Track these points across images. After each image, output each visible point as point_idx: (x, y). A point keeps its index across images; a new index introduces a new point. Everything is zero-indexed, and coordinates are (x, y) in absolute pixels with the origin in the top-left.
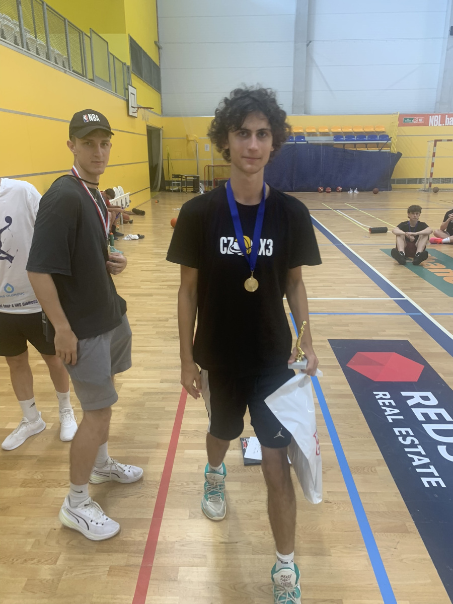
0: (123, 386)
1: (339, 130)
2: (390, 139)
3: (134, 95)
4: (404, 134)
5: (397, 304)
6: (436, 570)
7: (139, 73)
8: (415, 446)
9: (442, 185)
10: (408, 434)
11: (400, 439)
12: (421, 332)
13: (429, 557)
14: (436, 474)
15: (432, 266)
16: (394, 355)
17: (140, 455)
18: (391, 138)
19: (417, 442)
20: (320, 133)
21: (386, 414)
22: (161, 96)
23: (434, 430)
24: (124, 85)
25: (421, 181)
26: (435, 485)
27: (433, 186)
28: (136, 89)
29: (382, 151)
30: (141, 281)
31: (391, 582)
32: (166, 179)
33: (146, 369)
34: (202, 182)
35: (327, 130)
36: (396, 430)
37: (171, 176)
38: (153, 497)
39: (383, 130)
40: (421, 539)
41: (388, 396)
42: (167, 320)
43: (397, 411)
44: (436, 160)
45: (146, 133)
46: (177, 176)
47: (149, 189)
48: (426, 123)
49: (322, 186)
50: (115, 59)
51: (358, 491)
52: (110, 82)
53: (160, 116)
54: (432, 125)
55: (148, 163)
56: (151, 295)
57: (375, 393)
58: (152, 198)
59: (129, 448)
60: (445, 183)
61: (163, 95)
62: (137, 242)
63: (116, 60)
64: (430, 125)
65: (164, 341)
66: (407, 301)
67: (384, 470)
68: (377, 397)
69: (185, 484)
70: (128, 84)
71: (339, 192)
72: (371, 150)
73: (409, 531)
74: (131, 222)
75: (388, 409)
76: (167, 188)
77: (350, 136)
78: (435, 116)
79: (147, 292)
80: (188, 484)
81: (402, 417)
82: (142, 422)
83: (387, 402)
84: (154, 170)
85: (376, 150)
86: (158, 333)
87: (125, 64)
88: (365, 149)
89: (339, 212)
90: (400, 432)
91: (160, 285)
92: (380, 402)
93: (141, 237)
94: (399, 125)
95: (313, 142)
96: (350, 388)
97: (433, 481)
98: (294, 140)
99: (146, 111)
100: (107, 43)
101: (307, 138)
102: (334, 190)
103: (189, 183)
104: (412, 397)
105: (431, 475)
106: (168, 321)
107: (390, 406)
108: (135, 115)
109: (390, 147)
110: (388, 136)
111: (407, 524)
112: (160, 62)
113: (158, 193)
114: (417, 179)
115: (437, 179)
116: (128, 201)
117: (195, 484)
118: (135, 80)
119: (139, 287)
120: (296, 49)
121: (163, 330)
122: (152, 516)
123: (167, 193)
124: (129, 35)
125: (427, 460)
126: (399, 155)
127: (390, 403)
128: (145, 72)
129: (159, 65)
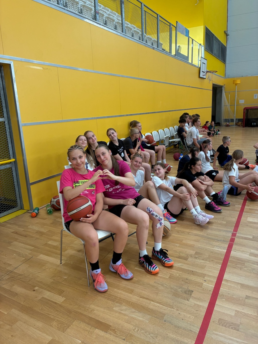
3: (205, 64)
7: (211, 50)
24: (198, 58)
28: (207, 60)
45: (212, 89)
50: (193, 41)
52: (188, 56)
53: (224, 78)
55: (211, 108)
61: (226, 64)
70: (201, 57)
100: (189, 31)
108: (205, 77)
112: (227, 44)
124: (206, 26)
128: (215, 50)
129: (226, 46)
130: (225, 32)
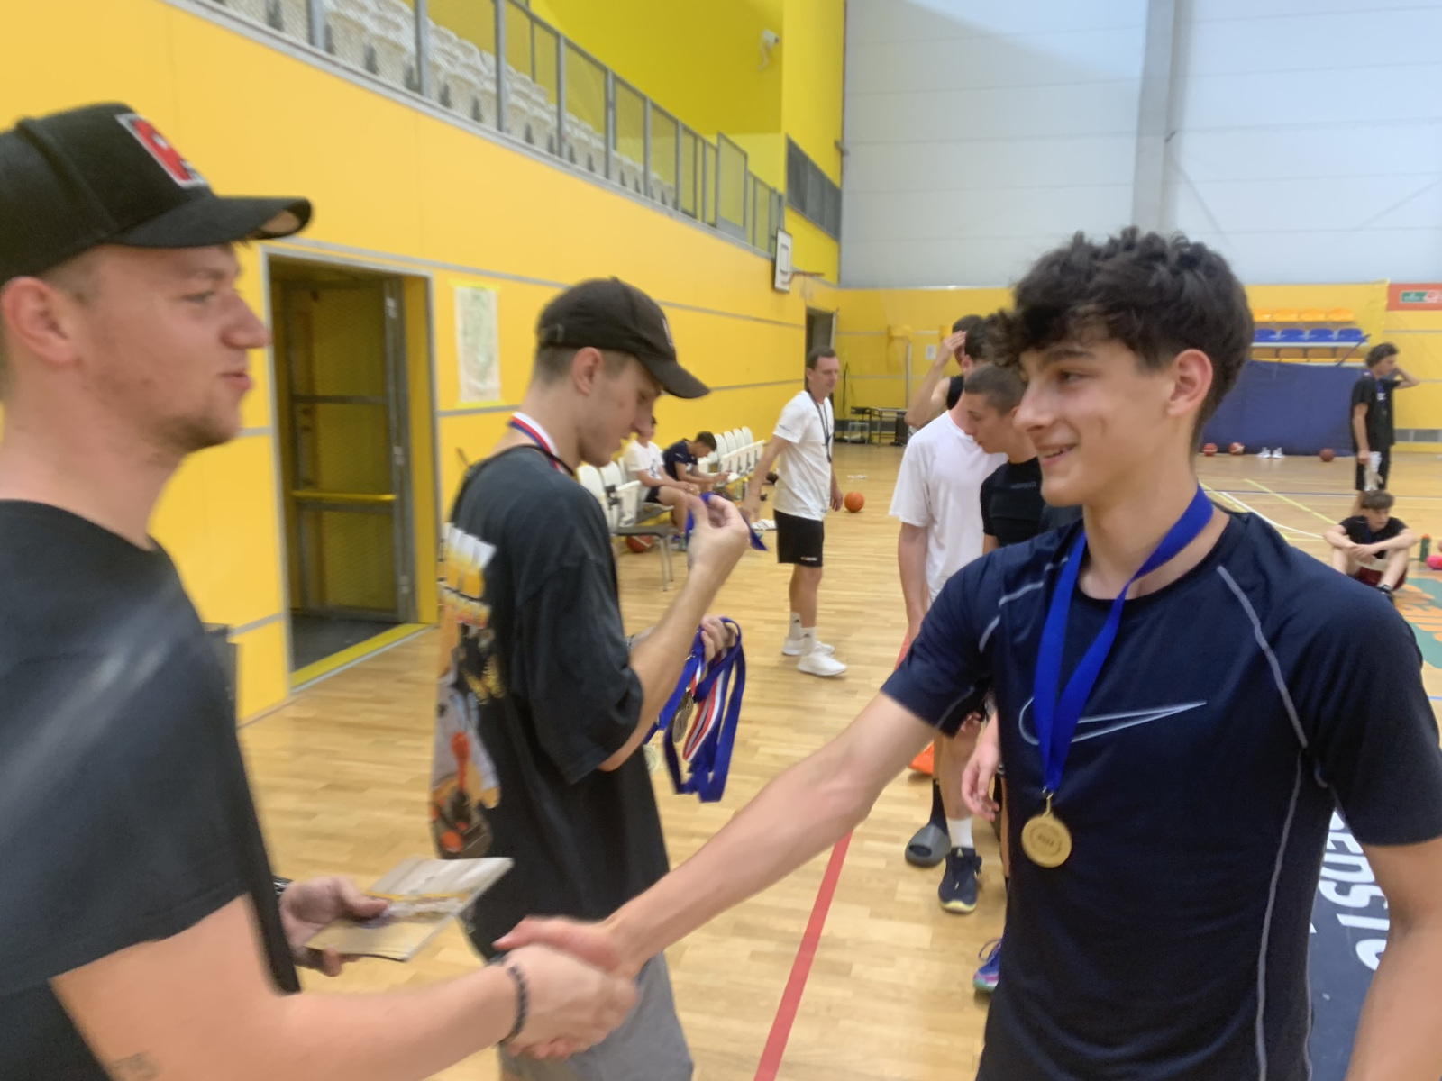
2: (1365, 339)
3: (787, 248)
4: (1403, 328)
18: (1369, 335)
22: (840, 248)
28: (791, 236)
29: (1345, 364)
37: (848, 410)
39: (1349, 317)
45: (802, 321)
46: (862, 411)
52: (744, 225)
53: (835, 287)
61: (842, 242)
63: (758, 184)
70: (777, 228)
71: (1237, 454)
72: (1315, 362)
85: (1331, 362)
87: (773, 191)
88: (1302, 361)
89: (1227, 497)
94: (1388, 309)
100: (746, 156)
102: (1225, 449)
103: (885, 426)
108: (786, 288)
110: (1359, 332)
112: (841, 181)
114: (1436, 431)
118: (792, 221)
120: (1140, 150)
124: (787, 136)
128: (811, 203)
129: (841, 186)
130: (836, 144)
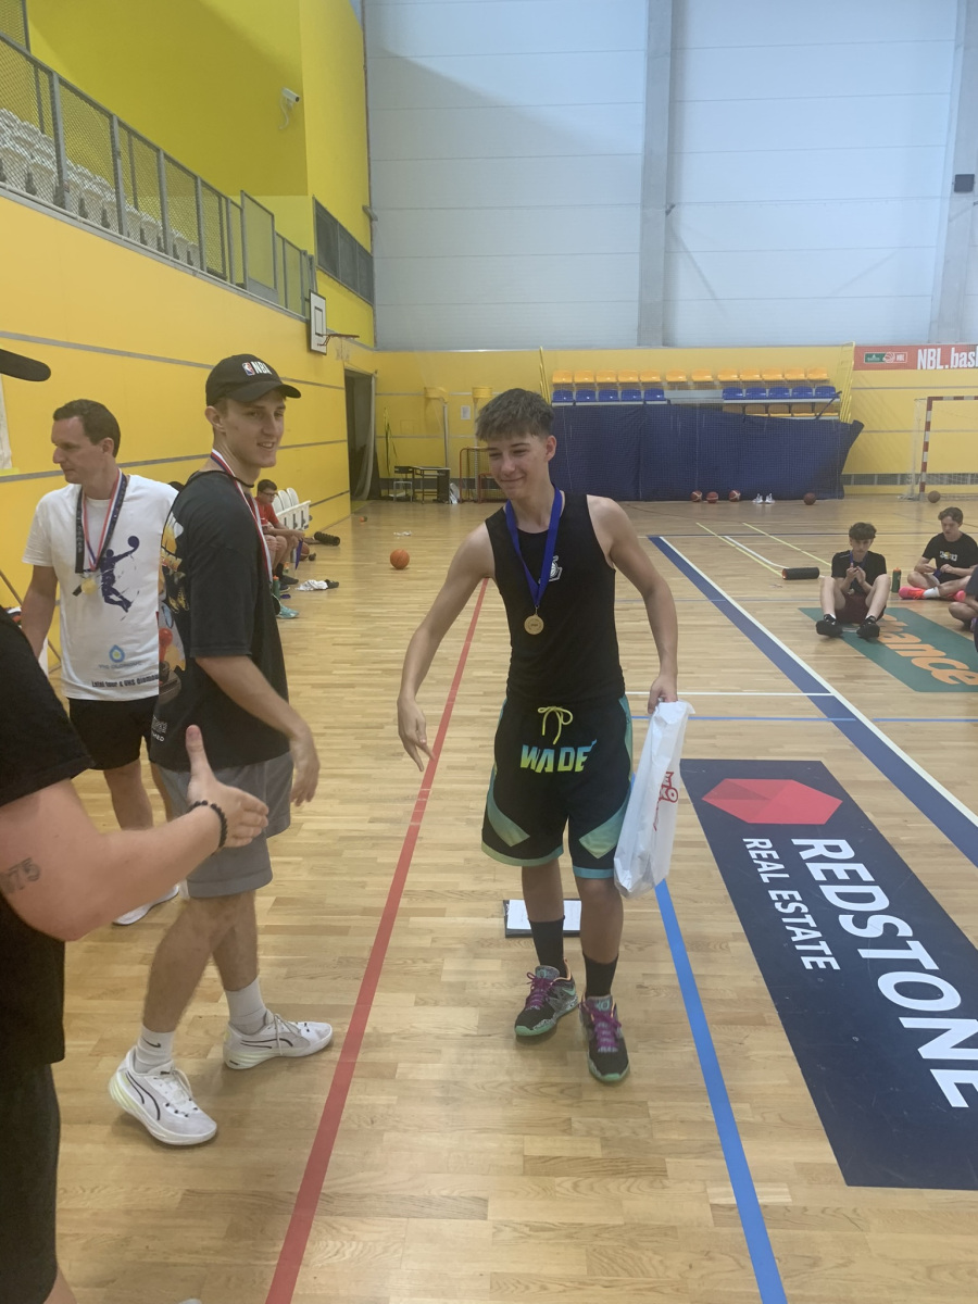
0: (305, 826)
1: (734, 377)
2: (837, 396)
3: (321, 310)
4: (867, 386)
5: (812, 703)
6: (799, 1069)
7: (332, 269)
8: (802, 916)
9: (948, 486)
10: (792, 899)
11: (778, 906)
12: (849, 748)
13: (792, 1053)
14: (828, 952)
15: (896, 639)
16: (793, 786)
17: (333, 924)
18: (840, 392)
19: (805, 909)
20: (695, 383)
21: (760, 870)
22: (374, 311)
23: (838, 894)
24: (302, 293)
25: (903, 479)
26: (822, 966)
27: (929, 489)
28: (324, 298)
29: (821, 418)
30: (334, 662)
31: (726, 1083)
32: (382, 475)
33: (344, 801)
34: (454, 481)
35: (708, 378)
36: (773, 894)
37: (392, 469)
38: (357, 979)
39: (824, 376)
40: (785, 1034)
41: (769, 844)
42: (381, 726)
43: (781, 867)
44: (932, 437)
45: (343, 384)
46: (404, 470)
47: (349, 494)
48: (911, 364)
49: (700, 490)
50: (286, 244)
51: (694, 972)
52: (275, 287)
53: (371, 350)
54: (924, 367)
55: (346, 444)
56: (351, 686)
57: (745, 840)
58: (355, 512)
59: (317, 915)
60: (954, 483)
61: (377, 308)
62: (324, 594)
63: (287, 246)
64: (919, 367)
65: (376, 759)
66: (833, 697)
67: (743, 947)
68: (748, 846)
69: (409, 961)
70: (310, 291)
71: (735, 500)
72: (798, 416)
73: (768, 1022)
74: (312, 558)
75: (764, 864)
76: (384, 492)
77: (755, 389)
78: (930, 350)
79: (345, 680)
80: (414, 962)
81: (787, 876)
82: (336, 878)
83: (764, 854)
84: (357, 456)
85: (810, 416)
86: (364, 747)
87: (305, 253)
88: (787, 416)
89: (730, 541)
90: (779, 896)
91: (370, 670)
92: (753, 854)
93: (332, 585)
94: (855, 368)
95: (679, 402)
96: (703, 833)
97: (821, 962)
98: (642, 396)
99: (344, 340)
100: (273, 216)
101: (668, 394)
102: (725, 496)
103: (427, 483)
104: (812, 847)
105: (821, 954)
106: (382, 728)
107: (770, 859)
108: (323, 349)
109: (839, 412)
110: (833, 389)
111: (765, 1015)
112: (372, 246)
113: (365, 503)
114: (895, 475)
115: (937, 475)
116: (306, 518)
117: (425, 961)
118: (324, 283)
119: (330, 673)
120: (645, 220)
121: (375, 742)
122: (355, 1002)
123: (384, 504)
124: (314, 198)
125: (818, 934)
126: (857, 427)
127: (770, 855)
128: (343, 267)
129: (372, 251)
130: (364, 209)
